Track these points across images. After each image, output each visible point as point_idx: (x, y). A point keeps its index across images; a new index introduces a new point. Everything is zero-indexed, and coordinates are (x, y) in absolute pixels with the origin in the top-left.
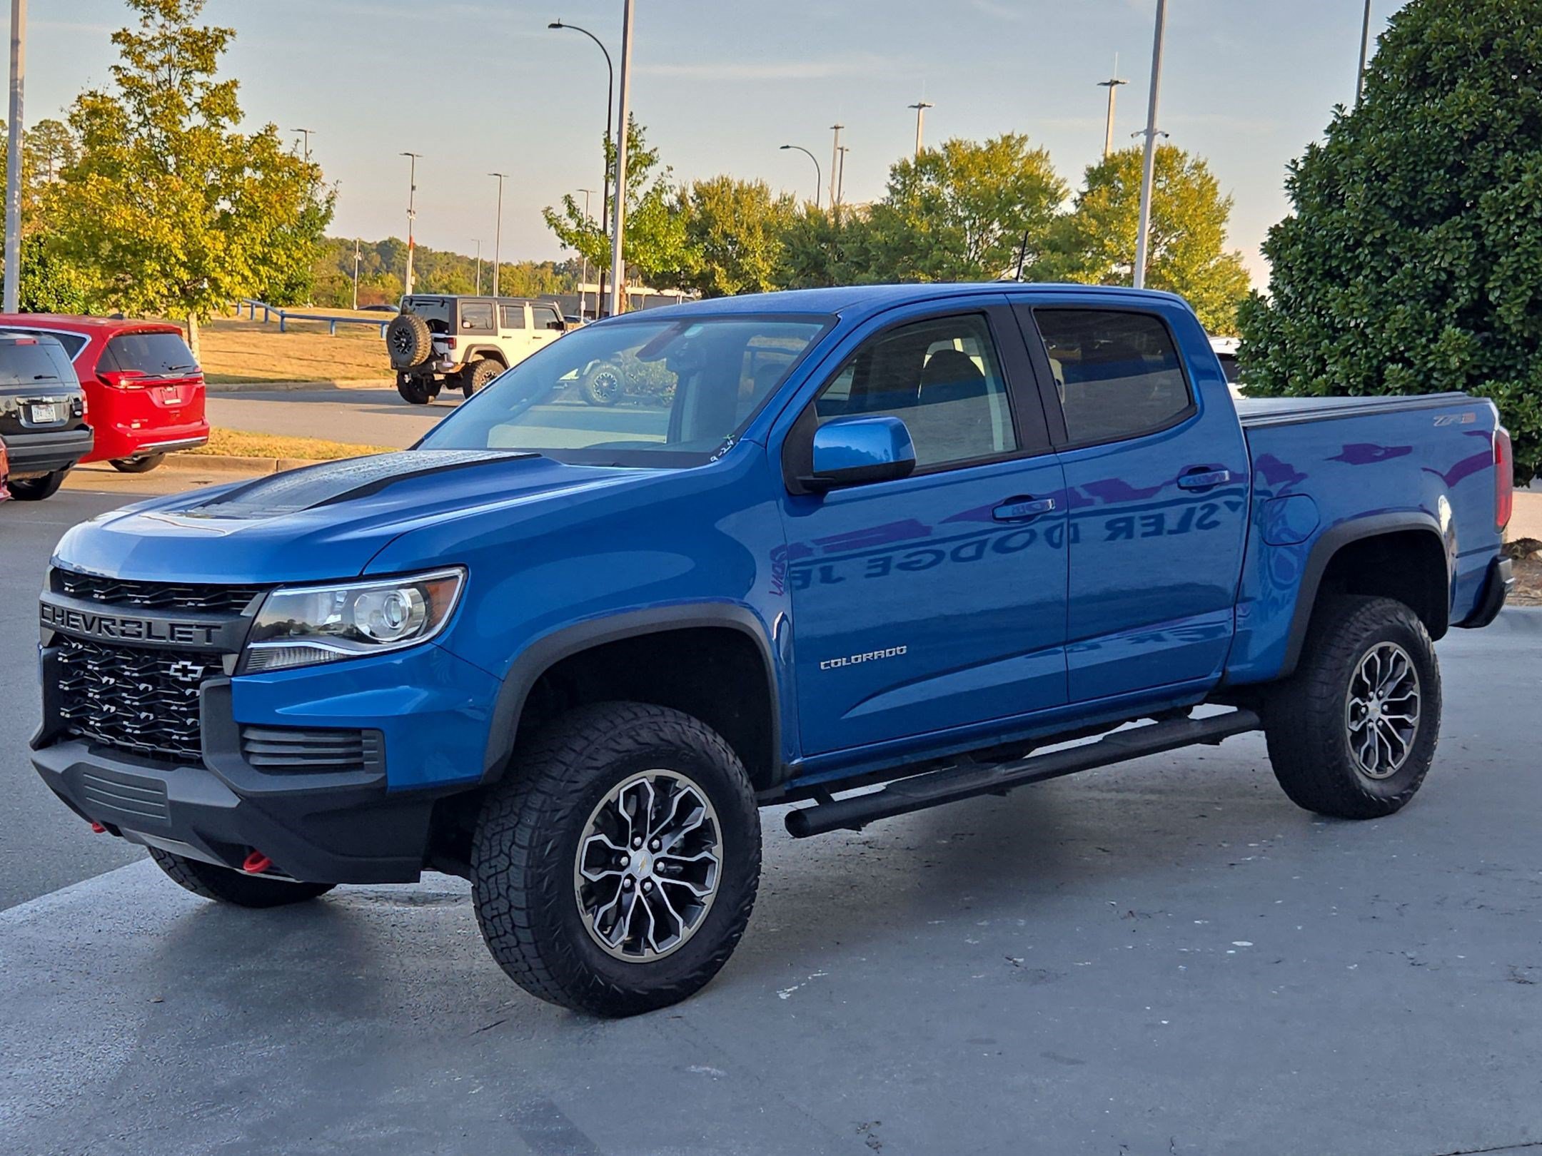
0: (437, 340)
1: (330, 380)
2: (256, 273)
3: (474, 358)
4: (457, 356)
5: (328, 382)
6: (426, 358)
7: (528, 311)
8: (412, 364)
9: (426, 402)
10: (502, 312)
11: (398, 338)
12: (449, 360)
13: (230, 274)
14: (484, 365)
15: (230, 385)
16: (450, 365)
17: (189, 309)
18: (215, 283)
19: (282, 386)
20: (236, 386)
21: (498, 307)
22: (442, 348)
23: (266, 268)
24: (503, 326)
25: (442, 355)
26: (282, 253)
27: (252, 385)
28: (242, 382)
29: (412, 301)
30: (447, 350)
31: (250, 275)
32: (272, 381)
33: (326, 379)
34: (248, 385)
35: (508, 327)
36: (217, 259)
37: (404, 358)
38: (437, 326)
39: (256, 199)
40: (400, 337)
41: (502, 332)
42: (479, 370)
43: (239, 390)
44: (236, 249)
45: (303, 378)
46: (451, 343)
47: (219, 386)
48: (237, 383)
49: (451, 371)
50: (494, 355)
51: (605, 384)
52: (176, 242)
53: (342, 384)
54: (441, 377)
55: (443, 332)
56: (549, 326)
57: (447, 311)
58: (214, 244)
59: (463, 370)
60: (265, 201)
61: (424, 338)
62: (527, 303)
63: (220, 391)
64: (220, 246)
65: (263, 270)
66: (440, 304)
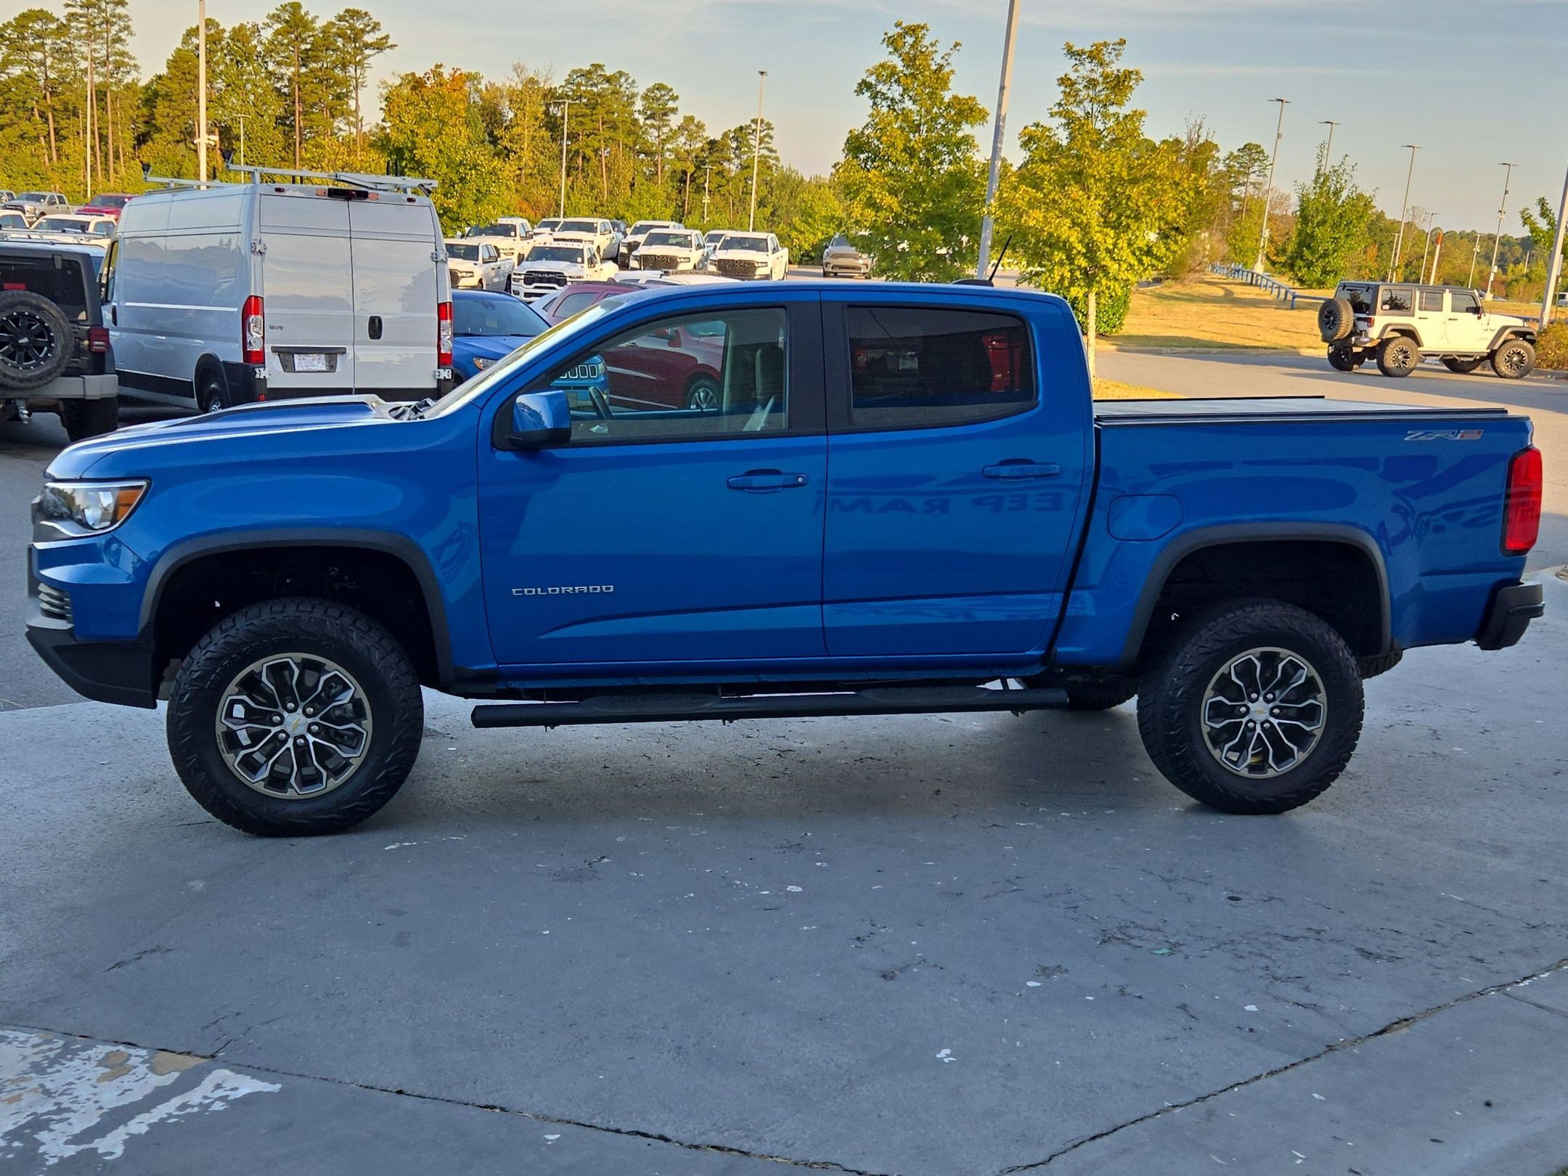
0: (1359, 319)
1: (1295, 348)
2: (1140, 261)
3: (1389, 335)
4: (1374, 333)
5: (1293, 350)
6: (1347, 334)
7: (1448, 297)
8: (1335, 338)
9: (1350, 369)
10: (1421, 298)
11: (1327, 317)
12: (1366, 336)
13: (1119, 261)
14: (1397, 341)
15: (1210, 349)
16: (1366, 340)
17: (1086, 290)
18: (1104, 269)
19: (1253, 352)
20: (1216, 350)
21: (1418, 293)
22: (1362, 325)
23: (1149, 258)
24: (1420, 309)
25: (1361, 331)
26: (1162, 246)
27: (1229, 350)
28: (1221, 347)
29: (1345, 286)
30: (1366, 328)
31: (1136, 263)
32: (1247, 347)
33: (1293, 347)
34: (1225, 350)
35: (1426, 309)
36: (1108, 251)
37: (1330, 333)
38: (1358, 307)
39: (1140, 204)
40: (1329, 316)
41: (1418, 313)
42: (1392, 345)
43: (1217, 353)
44: (1122, 243)
45: (1274, 346)
46: (1370, 322)
47: (1202, 350)
48: (1218, 347)
49: (1368, 345)
50: (1409, 333)
51: (1515, 359)
52: (1074, 237)
53: (1305, 352)
54: (1360, 350)
55: (1364, 313)
56: (1468, 310)
57: (1370, 296)
58: (1105, 238)
59: (1379, 344)
60: (1146, 204)
61: (1347, 317)
62: (1447, 290)
63: (1203, 353)
64: (1110, 241)
65: (1146, 260)
66: (1365, 290)
